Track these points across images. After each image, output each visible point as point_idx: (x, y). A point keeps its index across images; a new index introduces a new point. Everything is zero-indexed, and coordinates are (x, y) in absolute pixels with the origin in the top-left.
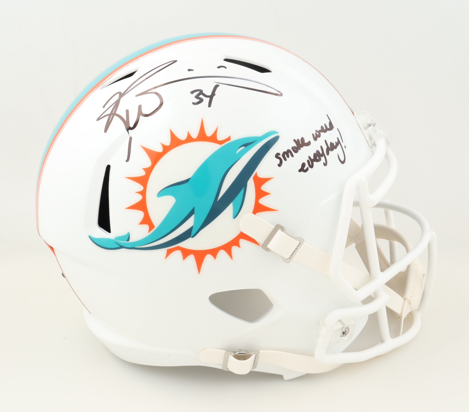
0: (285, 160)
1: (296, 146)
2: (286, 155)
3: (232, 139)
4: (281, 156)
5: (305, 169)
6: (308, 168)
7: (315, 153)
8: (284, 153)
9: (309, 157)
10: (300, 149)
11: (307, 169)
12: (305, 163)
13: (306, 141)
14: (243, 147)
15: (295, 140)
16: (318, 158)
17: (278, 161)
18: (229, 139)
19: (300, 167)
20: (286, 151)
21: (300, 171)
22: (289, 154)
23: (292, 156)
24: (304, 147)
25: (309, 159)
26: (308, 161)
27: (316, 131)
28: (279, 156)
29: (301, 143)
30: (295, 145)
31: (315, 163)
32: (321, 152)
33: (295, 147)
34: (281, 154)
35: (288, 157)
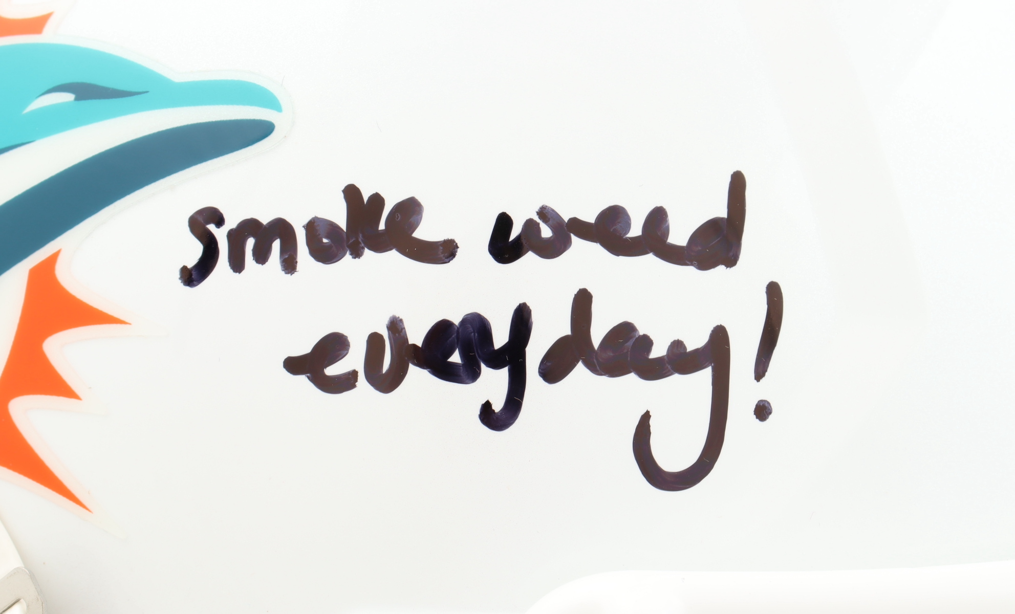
0: (237, 264)
1: (343, 224)
2: (250, 243)
3: (48, 36)
4: (221, 235)
5: (332, 370)
6: (353, 375)
7: (456, 320)
8: (249, 227)
9: (395, 326)
10: (357, 254)
11: (346, 382)
12: (350, 339)
13: (426, 232)
14: (69, 97)
15: (352, 193)
16: (456, 358)
17: (194, 251)
18: (36, 25)
19: (304, 347)
20: (265, 220)
21: (294, 365)
22: (276, 245)
23: (289, 265)
24: (393, 256)
25: (385, 334)
26: (375, 341)
27: (545, 213)
28: (212, 227)
29: (382, 226)
30: (339, 215)
31: (417, 376)
32: (500, 337)
33: (333, 228)
34: (231, 223)
35: (261, 256)
